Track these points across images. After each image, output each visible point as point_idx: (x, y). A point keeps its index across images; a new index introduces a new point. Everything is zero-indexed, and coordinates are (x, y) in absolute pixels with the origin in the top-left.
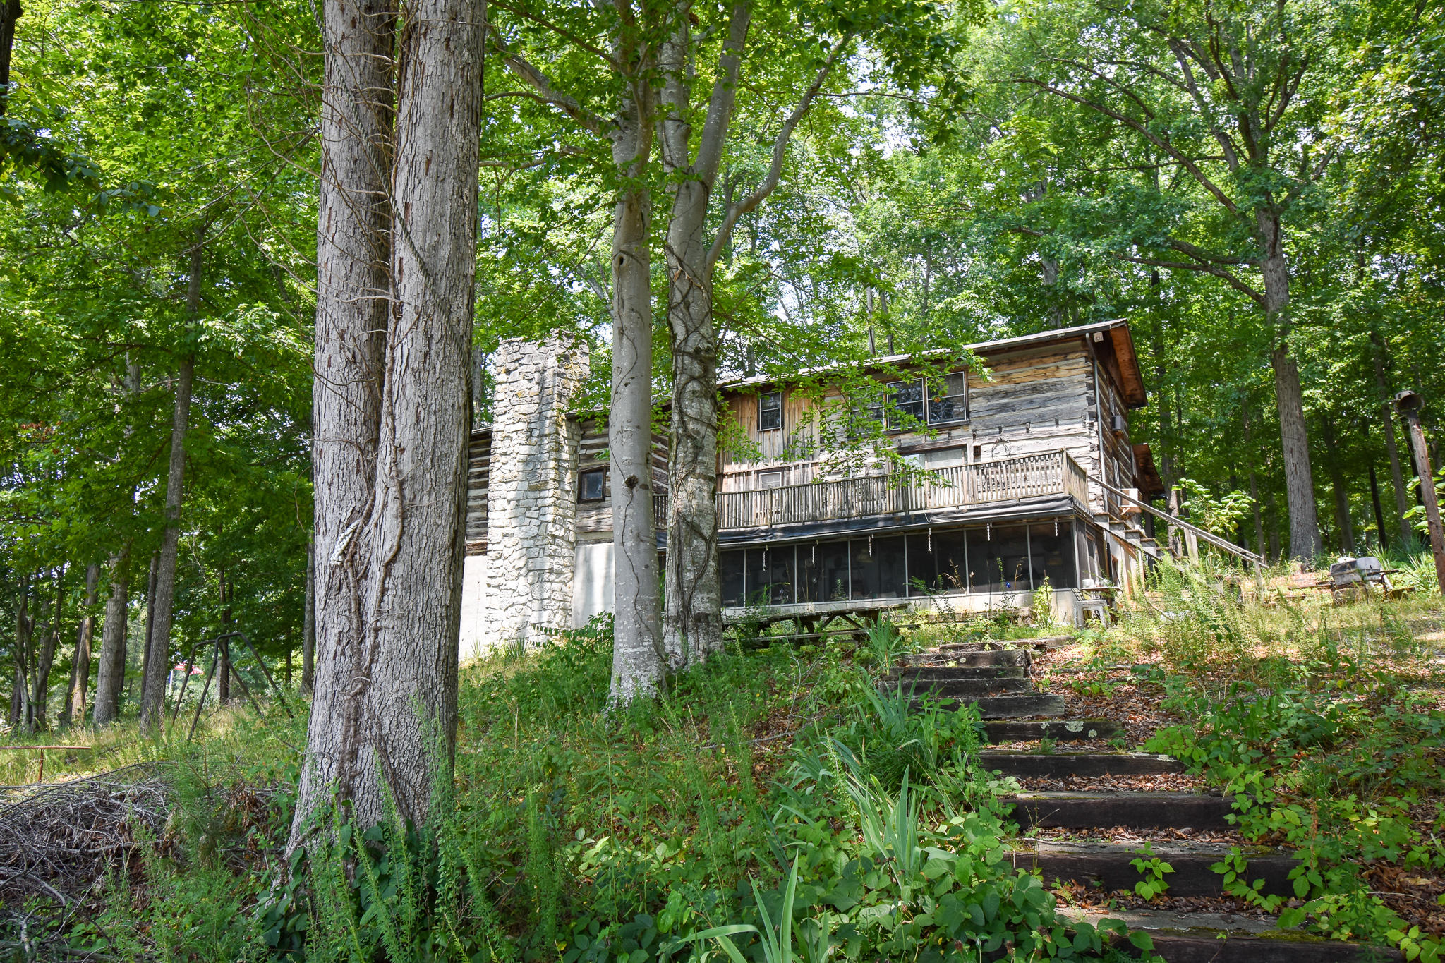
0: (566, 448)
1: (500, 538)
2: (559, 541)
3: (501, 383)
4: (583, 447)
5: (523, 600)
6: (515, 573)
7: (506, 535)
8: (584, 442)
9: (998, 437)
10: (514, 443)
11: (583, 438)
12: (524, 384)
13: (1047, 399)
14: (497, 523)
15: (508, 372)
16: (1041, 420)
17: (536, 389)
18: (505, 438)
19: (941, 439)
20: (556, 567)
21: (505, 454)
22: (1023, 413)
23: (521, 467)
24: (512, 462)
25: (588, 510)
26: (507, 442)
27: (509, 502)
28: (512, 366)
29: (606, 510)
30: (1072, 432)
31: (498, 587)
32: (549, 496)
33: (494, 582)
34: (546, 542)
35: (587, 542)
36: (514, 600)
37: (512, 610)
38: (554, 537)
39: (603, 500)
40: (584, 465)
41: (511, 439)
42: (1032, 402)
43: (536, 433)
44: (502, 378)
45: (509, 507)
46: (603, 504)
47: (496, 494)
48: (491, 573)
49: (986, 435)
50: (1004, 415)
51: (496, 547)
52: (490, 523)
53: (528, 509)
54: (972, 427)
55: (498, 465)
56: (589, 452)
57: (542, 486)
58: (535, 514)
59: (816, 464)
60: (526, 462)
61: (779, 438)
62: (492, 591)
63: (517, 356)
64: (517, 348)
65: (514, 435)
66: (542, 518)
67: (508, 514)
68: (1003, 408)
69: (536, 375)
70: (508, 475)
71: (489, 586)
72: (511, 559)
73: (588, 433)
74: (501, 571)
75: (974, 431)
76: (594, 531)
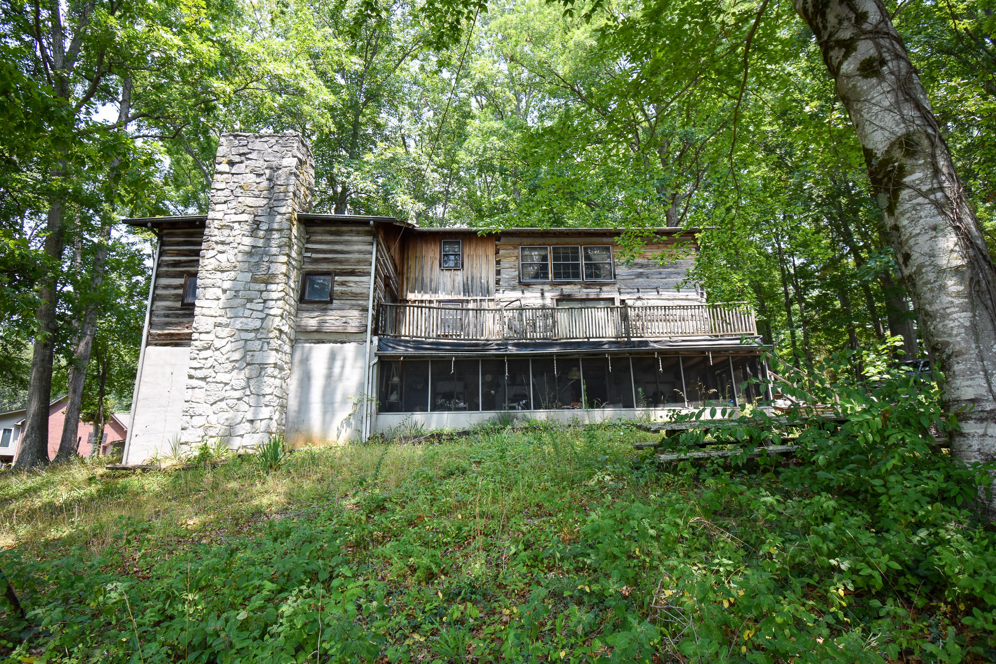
0: (295, 247)
1: (210, 327)
2: (284, 337)
3: (221, 173)
4: (307, 250)
5: (238, 394)
6: (230, 366)
7: (217, 325)
8: (309, 246)
9: (637, 295)
10: (234, 233)
11: (308, 241)
12: (252, 178)
13: (671, 273)
14: (205, 311)
15: (231, 163)
16: (667, 287)
17: (265, 184)
18: (222, 227)
19: (592, 293)
20: (279, 362)
21: (223, 243)
22: (655, 281)
23: (240, 257)
24: (232, 252)
25: (313, 310)
26: (226, 232)
27: (224, 291)
28: (237, 159)
29: (330, 313)
30: (689, 297)
31: (204, 379)
32: (276, 290)
33: (199, 374)
34: (271, 335)
35: (307, 341)
36: (227, 395)
37: (223, 405)
38: (281, 331)
39: (331, 302)
40: (310, 267)
41: (232, 228)
42: (660, 273)
43: (264, 227)
44: (224, 167)
45: (223, 297)
46: (330, 306)
47: (208, 282)
48: (195, 364)
49: (628, 293)
50: (640, 280)
51: (203, 337)
52: (197, 311)
53: (250, 300)
54: (617, 286)
55: (211, 253)
56: (314, 256)
57: (269, 280)
58: (260, 307)
59: (493, 300)
60: (250, 254)
61: (459, 276)
62: (194, 383)
63: (245, 150)
64: (245, 142)
65: (236, 225)
66: (267, 311)
67: (221, 303)
68: (640, 275)
69: (268, 172)
70: (225, 264)
71: (191, 377)
72: (224, 350)
73: (313, 238)
74: (210, 362)
75: (619, 289)
76: (317, 332)
